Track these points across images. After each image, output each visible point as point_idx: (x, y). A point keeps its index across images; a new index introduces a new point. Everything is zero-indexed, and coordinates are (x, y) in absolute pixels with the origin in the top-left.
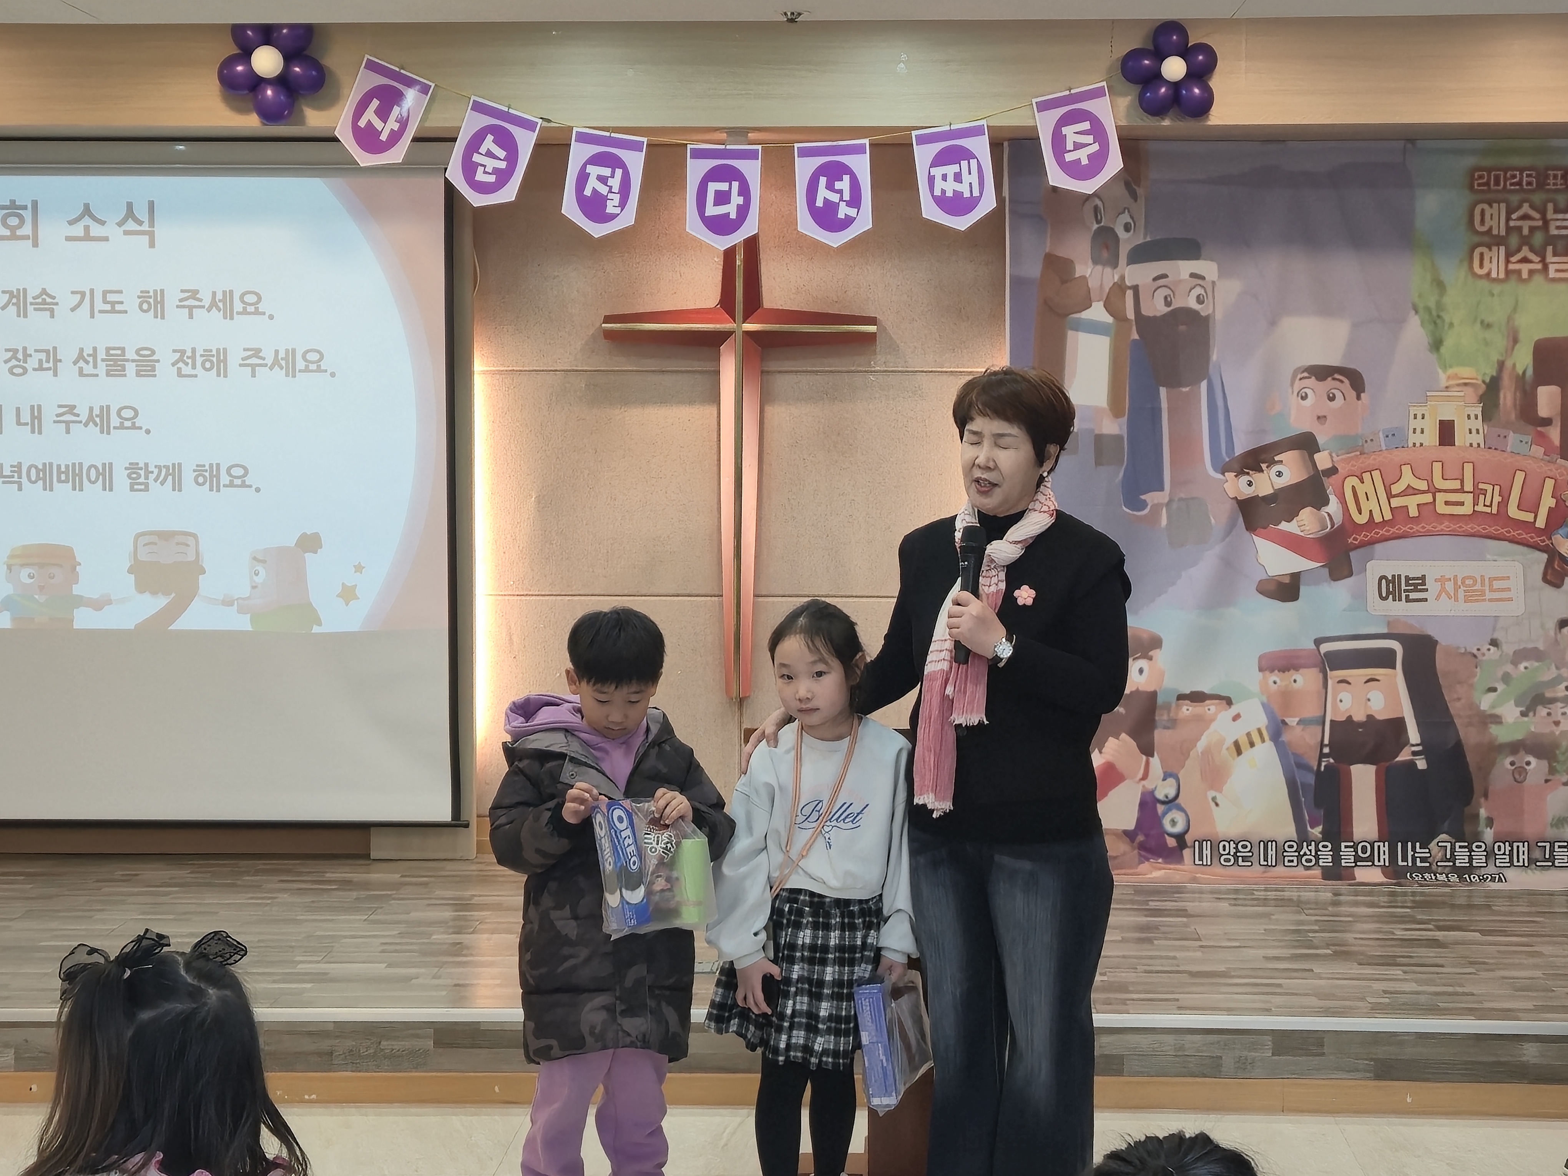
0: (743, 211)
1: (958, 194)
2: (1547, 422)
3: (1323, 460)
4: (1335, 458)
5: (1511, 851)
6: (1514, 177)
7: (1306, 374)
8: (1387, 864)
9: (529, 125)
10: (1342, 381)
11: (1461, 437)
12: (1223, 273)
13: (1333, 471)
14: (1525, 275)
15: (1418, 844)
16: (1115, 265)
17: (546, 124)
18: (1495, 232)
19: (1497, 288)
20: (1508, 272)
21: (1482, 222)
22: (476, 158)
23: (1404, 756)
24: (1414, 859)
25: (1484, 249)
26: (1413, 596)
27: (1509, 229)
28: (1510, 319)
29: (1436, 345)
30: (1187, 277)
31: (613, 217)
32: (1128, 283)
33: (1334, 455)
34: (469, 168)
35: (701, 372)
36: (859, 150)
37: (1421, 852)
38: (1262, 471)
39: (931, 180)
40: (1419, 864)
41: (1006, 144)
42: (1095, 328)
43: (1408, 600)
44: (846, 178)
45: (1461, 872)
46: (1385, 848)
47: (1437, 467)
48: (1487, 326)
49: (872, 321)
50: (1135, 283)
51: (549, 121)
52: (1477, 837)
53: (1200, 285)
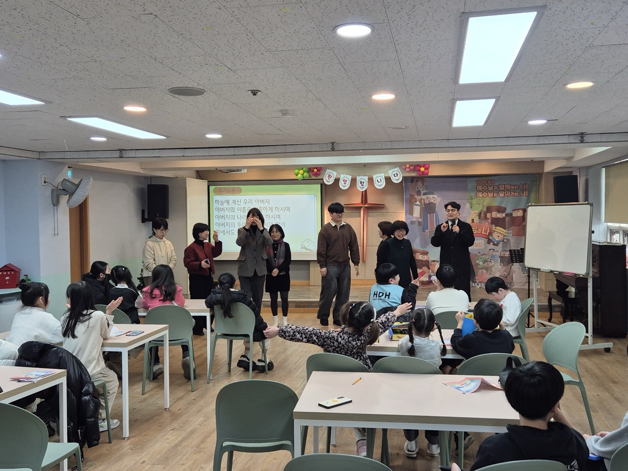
2: (489, 219)
6: (483, 181)
11: (475, 221)
14: (485, 196)
16: (420, 196)
20: (482, 196)
21: (478, 188)
25: (479, 192)
27: (482, 189)
28: (483, 203)
29: (471, 207)
30: (432, 197)
35: (358, 213)
42: (417, 205)
48: (479, 204)
49: (384, 205)
50: (424, 198)
53: (434, 198)
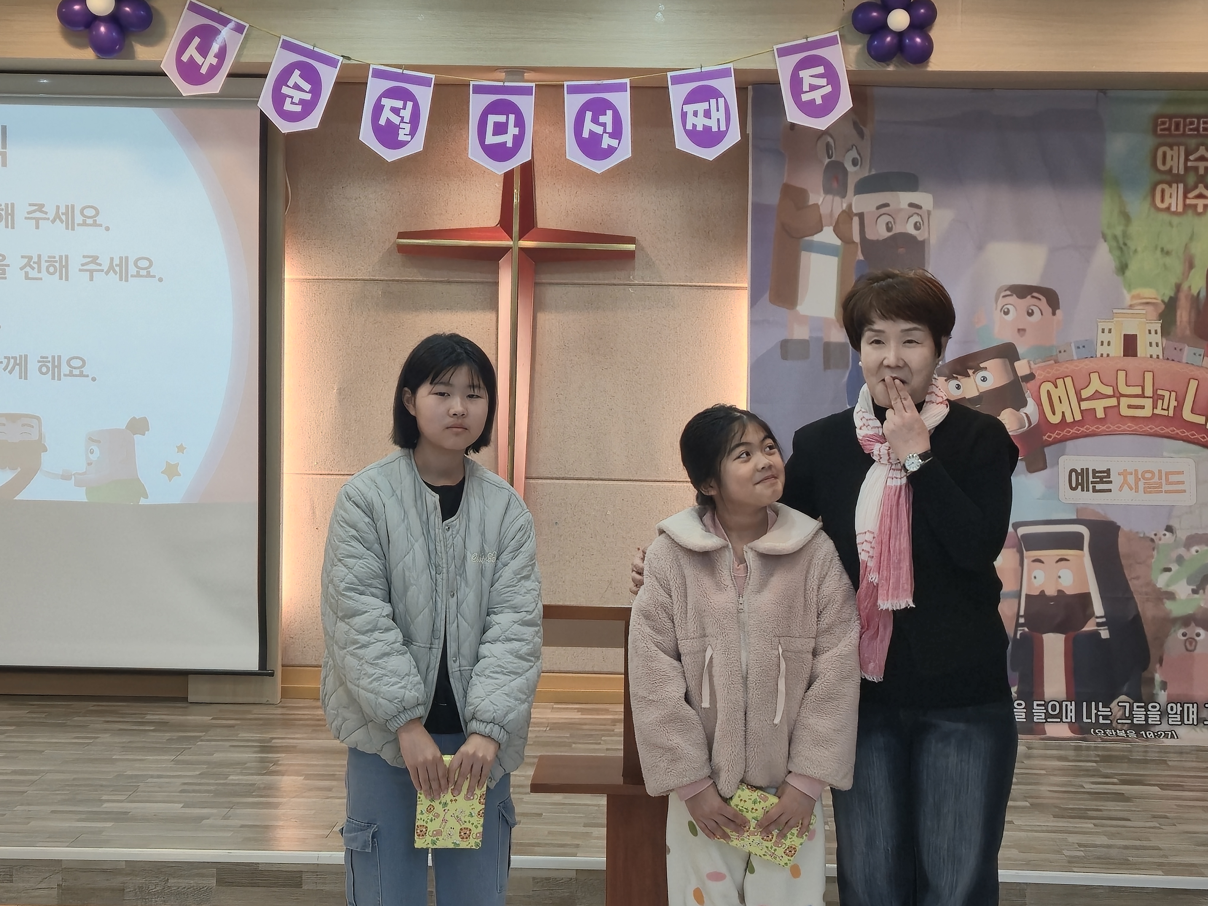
0: (518, 140)
1: (707, 129)
3: (1022, 368)
4: (1033, 366)
5: (1182, 711)
6: (1192, 123)
7: (1008, 293)
8: (1073, 721)
9: (330, 62)
10: (1040, 299)
11: (1142, 349)
12: (937, 204)
13: (1031, 377)
14: (1200, 209)
15: (1100, 704)
16: (843, 195)
17: (346, 62)
18: (1175, 171)
19: (1175, 220)
20: (1185, 206)
21: (1164, 163)
22: (285, 90)
23: (1090, 627)
24: (1097, 716)
25: (1165, 186)
26: (1099, 487)
27: (1186, 168)
28: (1186, 246)
29: (1123, 268)
30: (906, 207)
31: (404, 144)
32: (855, 211)
33: (1032, 362)
34: (278, 99)
35: (482, 283)
36: (620, 88)
37: (1104, 711)
38: (969, 376)
39: (684, 115)
40: (1101, 721)
41: (750, 87)
42: (825, 249)
43: (1095, 490)
44: (609, 113)
45: (1138, 729)
46: (1072, 707)
47: (1122, 375)
49: (631, 240)
50: (860, 211)
51: (349, 58)
52: (1152, 699)
53: (918, 214)
